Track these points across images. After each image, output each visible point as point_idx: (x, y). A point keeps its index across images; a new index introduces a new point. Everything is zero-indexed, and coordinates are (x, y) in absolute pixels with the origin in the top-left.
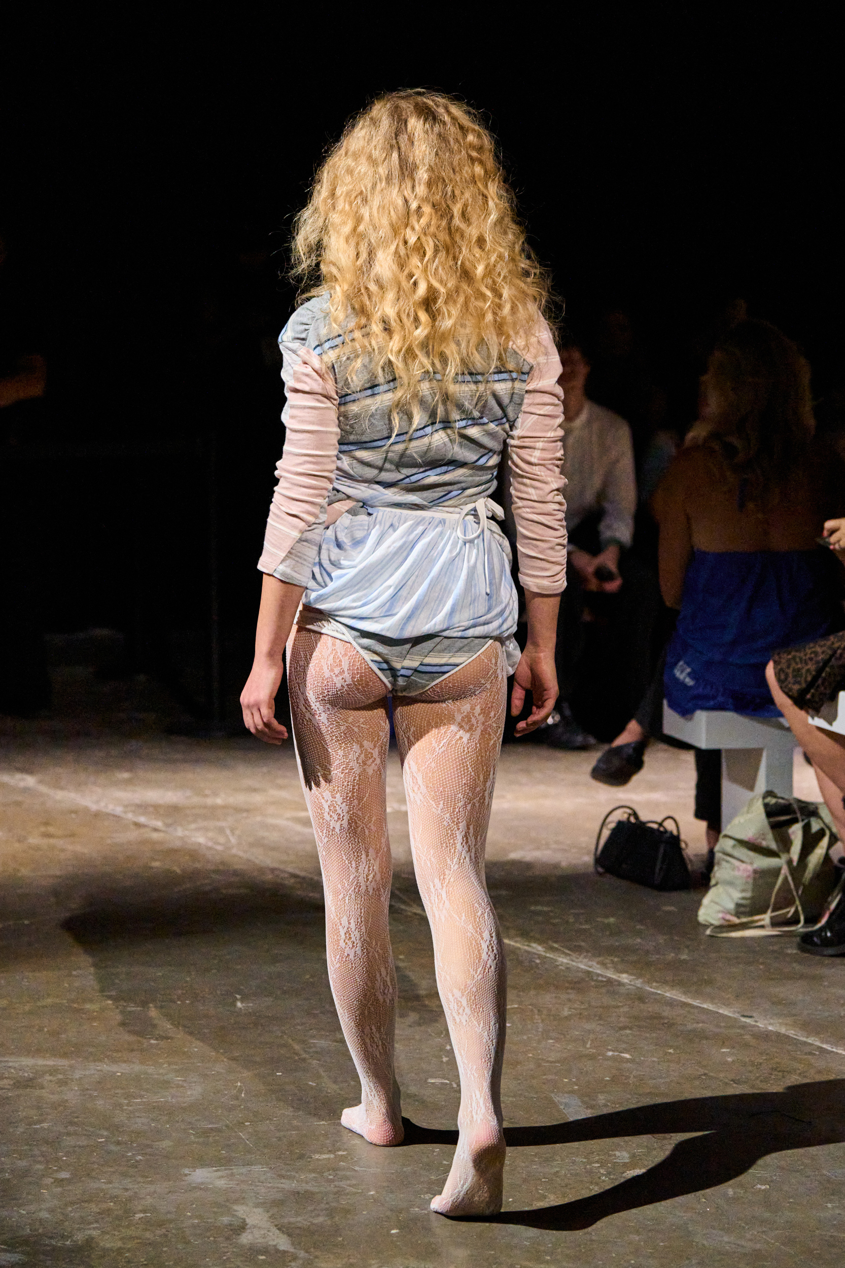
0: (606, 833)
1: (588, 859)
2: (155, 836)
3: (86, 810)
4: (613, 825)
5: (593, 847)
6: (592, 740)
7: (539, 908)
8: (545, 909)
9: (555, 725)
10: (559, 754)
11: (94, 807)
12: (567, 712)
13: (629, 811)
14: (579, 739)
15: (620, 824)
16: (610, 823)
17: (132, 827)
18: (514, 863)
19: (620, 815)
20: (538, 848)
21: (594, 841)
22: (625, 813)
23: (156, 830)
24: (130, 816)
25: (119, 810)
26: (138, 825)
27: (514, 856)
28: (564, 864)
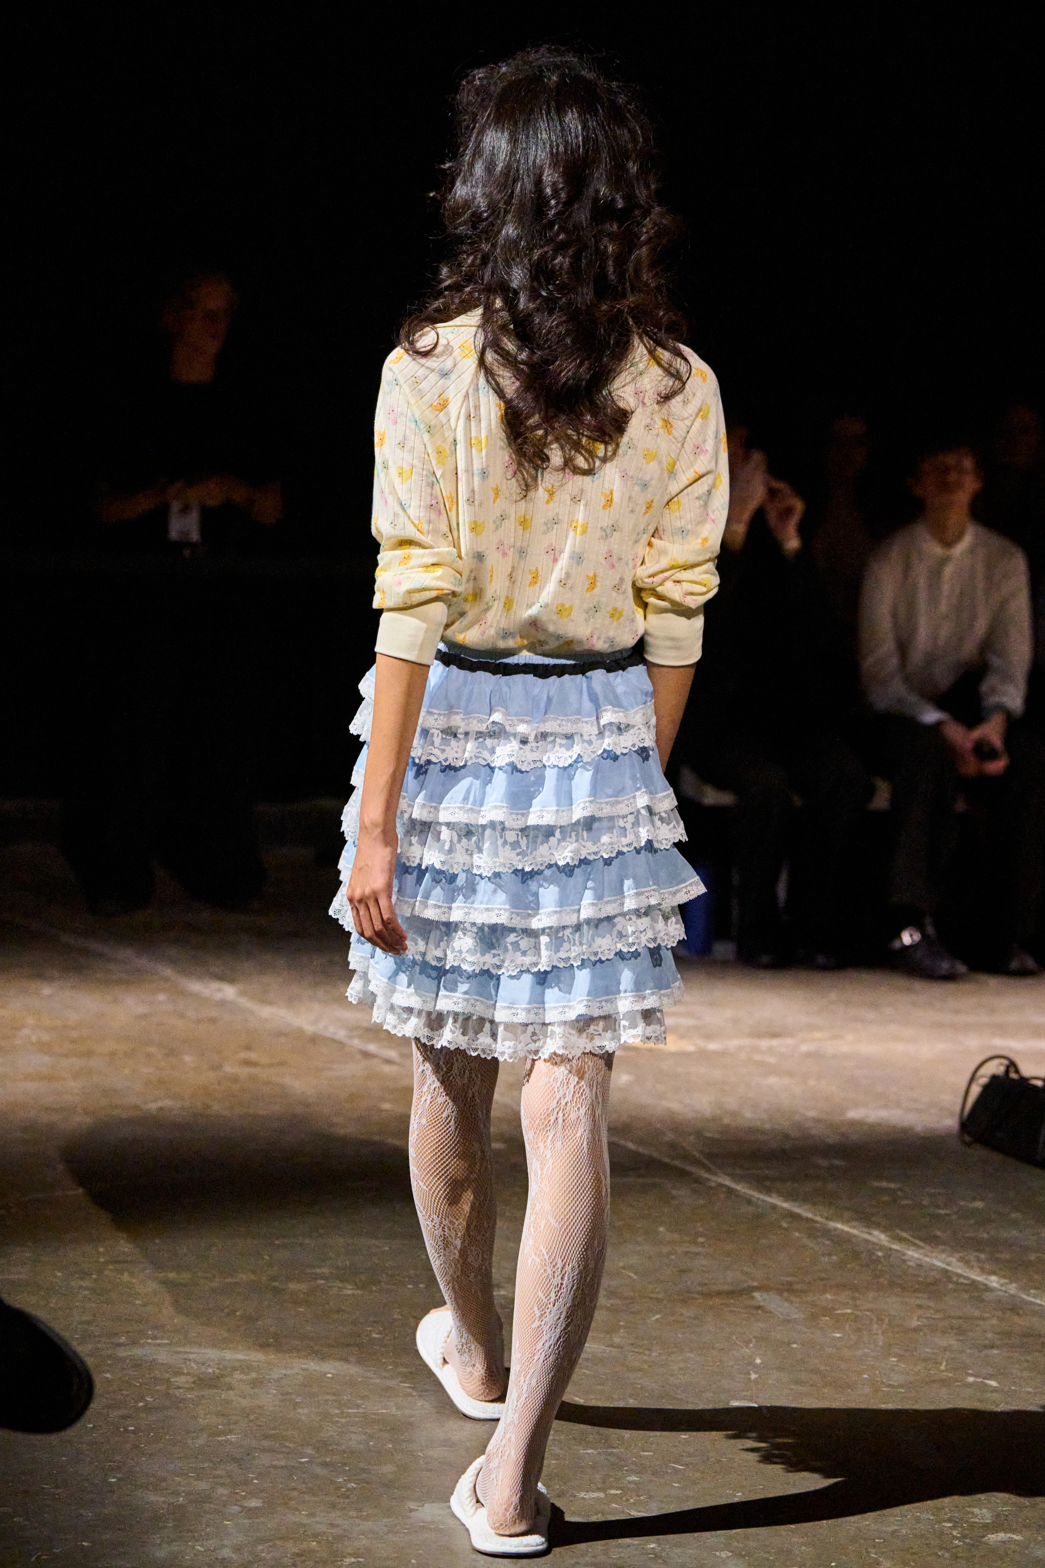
0: (976, 1090)
1: (951, 1123)
2: (387, 1069)
3: (300, 1032)
4: (984, 1081)
5: (958, 1108)
6: (961, 968)
7: (884, 1184)
8: (892, 1186)
9: (913, 947)
10: (918, 985)
11: (309, 1029)
12: (930, 930)
13: (1006, 1062)
14: (945, 966)
15: (994, 1078)
16: (983, 1076)
17: (359, 1057)
18: (853, 1123)
19: (996, 1068)
20: (885, 1106)
21: (960, 1100)
22: (1001, 1064)
23: (389, 1062)
24: (356, 1043)
25: (341, 1034)
26: (367, 1055)
27: (853, 1114)
28: (919, 1128)
